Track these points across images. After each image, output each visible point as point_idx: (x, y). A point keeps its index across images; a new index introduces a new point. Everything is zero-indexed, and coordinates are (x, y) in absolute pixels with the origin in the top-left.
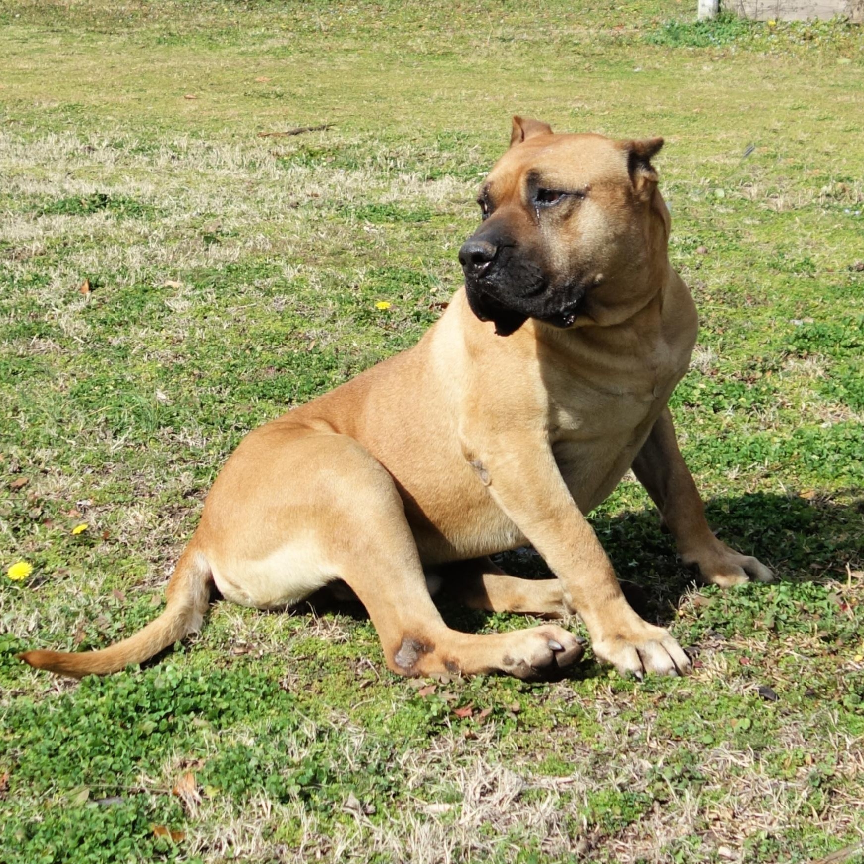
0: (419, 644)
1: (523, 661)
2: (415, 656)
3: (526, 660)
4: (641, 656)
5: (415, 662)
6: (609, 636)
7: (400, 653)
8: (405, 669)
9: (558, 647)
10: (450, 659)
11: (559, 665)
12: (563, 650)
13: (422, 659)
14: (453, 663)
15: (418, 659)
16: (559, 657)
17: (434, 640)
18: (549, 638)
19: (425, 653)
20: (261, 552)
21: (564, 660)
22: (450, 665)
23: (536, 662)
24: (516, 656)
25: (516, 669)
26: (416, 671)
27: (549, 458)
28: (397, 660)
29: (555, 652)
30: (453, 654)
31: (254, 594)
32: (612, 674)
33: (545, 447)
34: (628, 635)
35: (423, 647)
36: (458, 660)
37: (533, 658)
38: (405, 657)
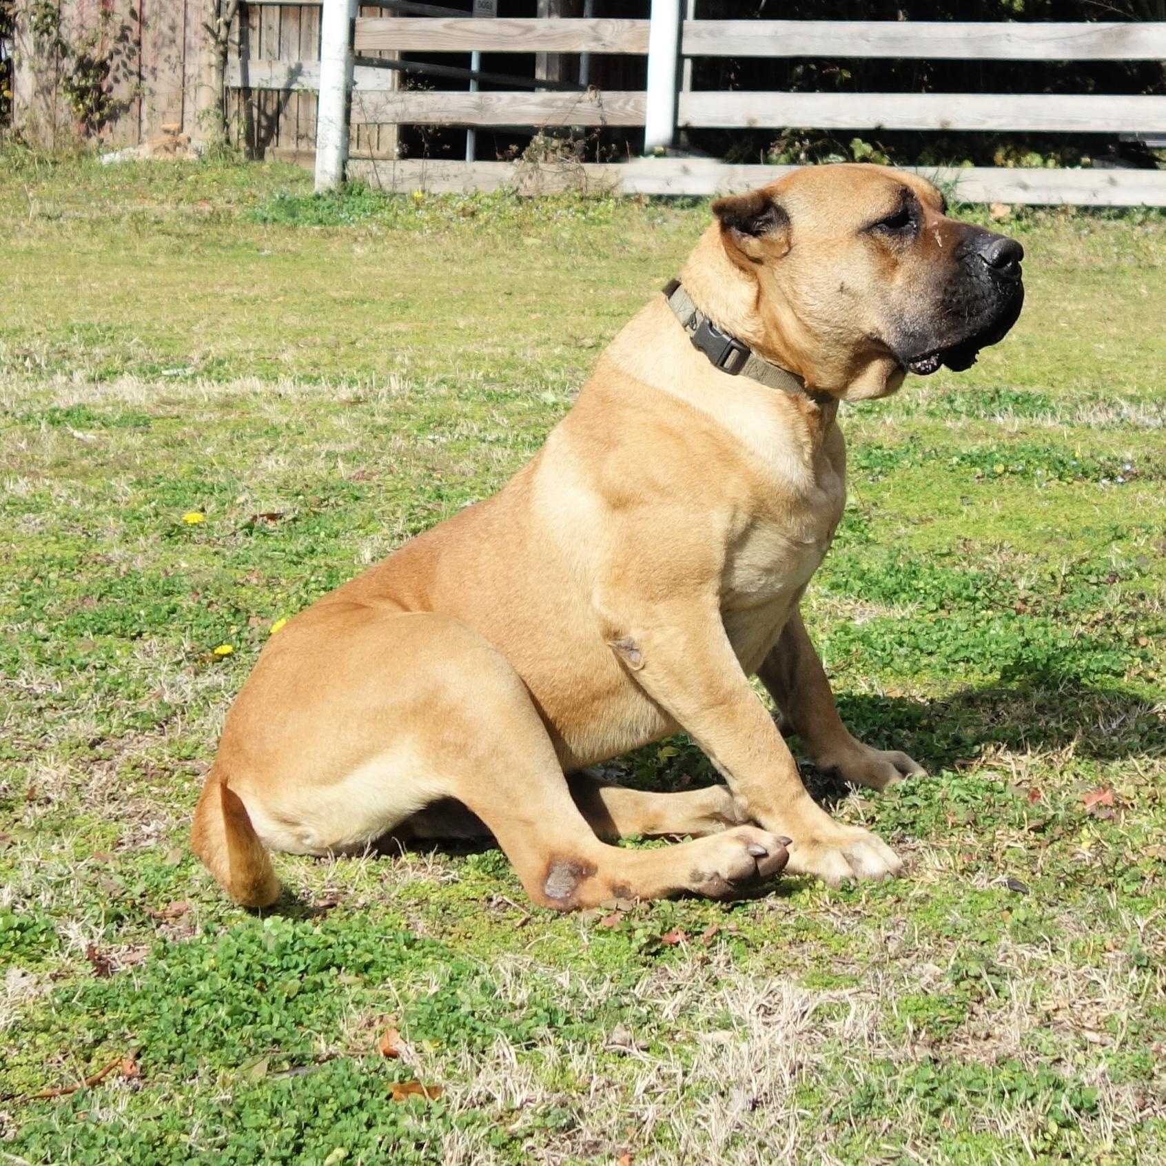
0: (577, 865)
1: (717, 874)
2: (572, 881)
3: (720, 872)
4: (850, 860)
5: (573, 890)
7: (550, 882)
8: (561, 900)
9: (760, 850)
10: (619, 882)
11: (762, 874)
12: (766, 855)
13: (581, 886)
14: (623, 887)
15: (577, 887)
16: (763, 863)
17: (594, 861)
18: (748, 842)
19: (584, 877)
21: (766, 867)
22: (620, 891)
23: (734, 873)
24: (707, 868)
25: (707, 886)
26: (575, 901)
27: (720, 630)
28: (548, 891)
29: (757, 857)
30: (621, 876)
32: (820, 884)
33: (716, 615)
34: (824, 839)
35: (582, 871)
36: (629, 883)
37: (732, 868)
38: (557, 887)
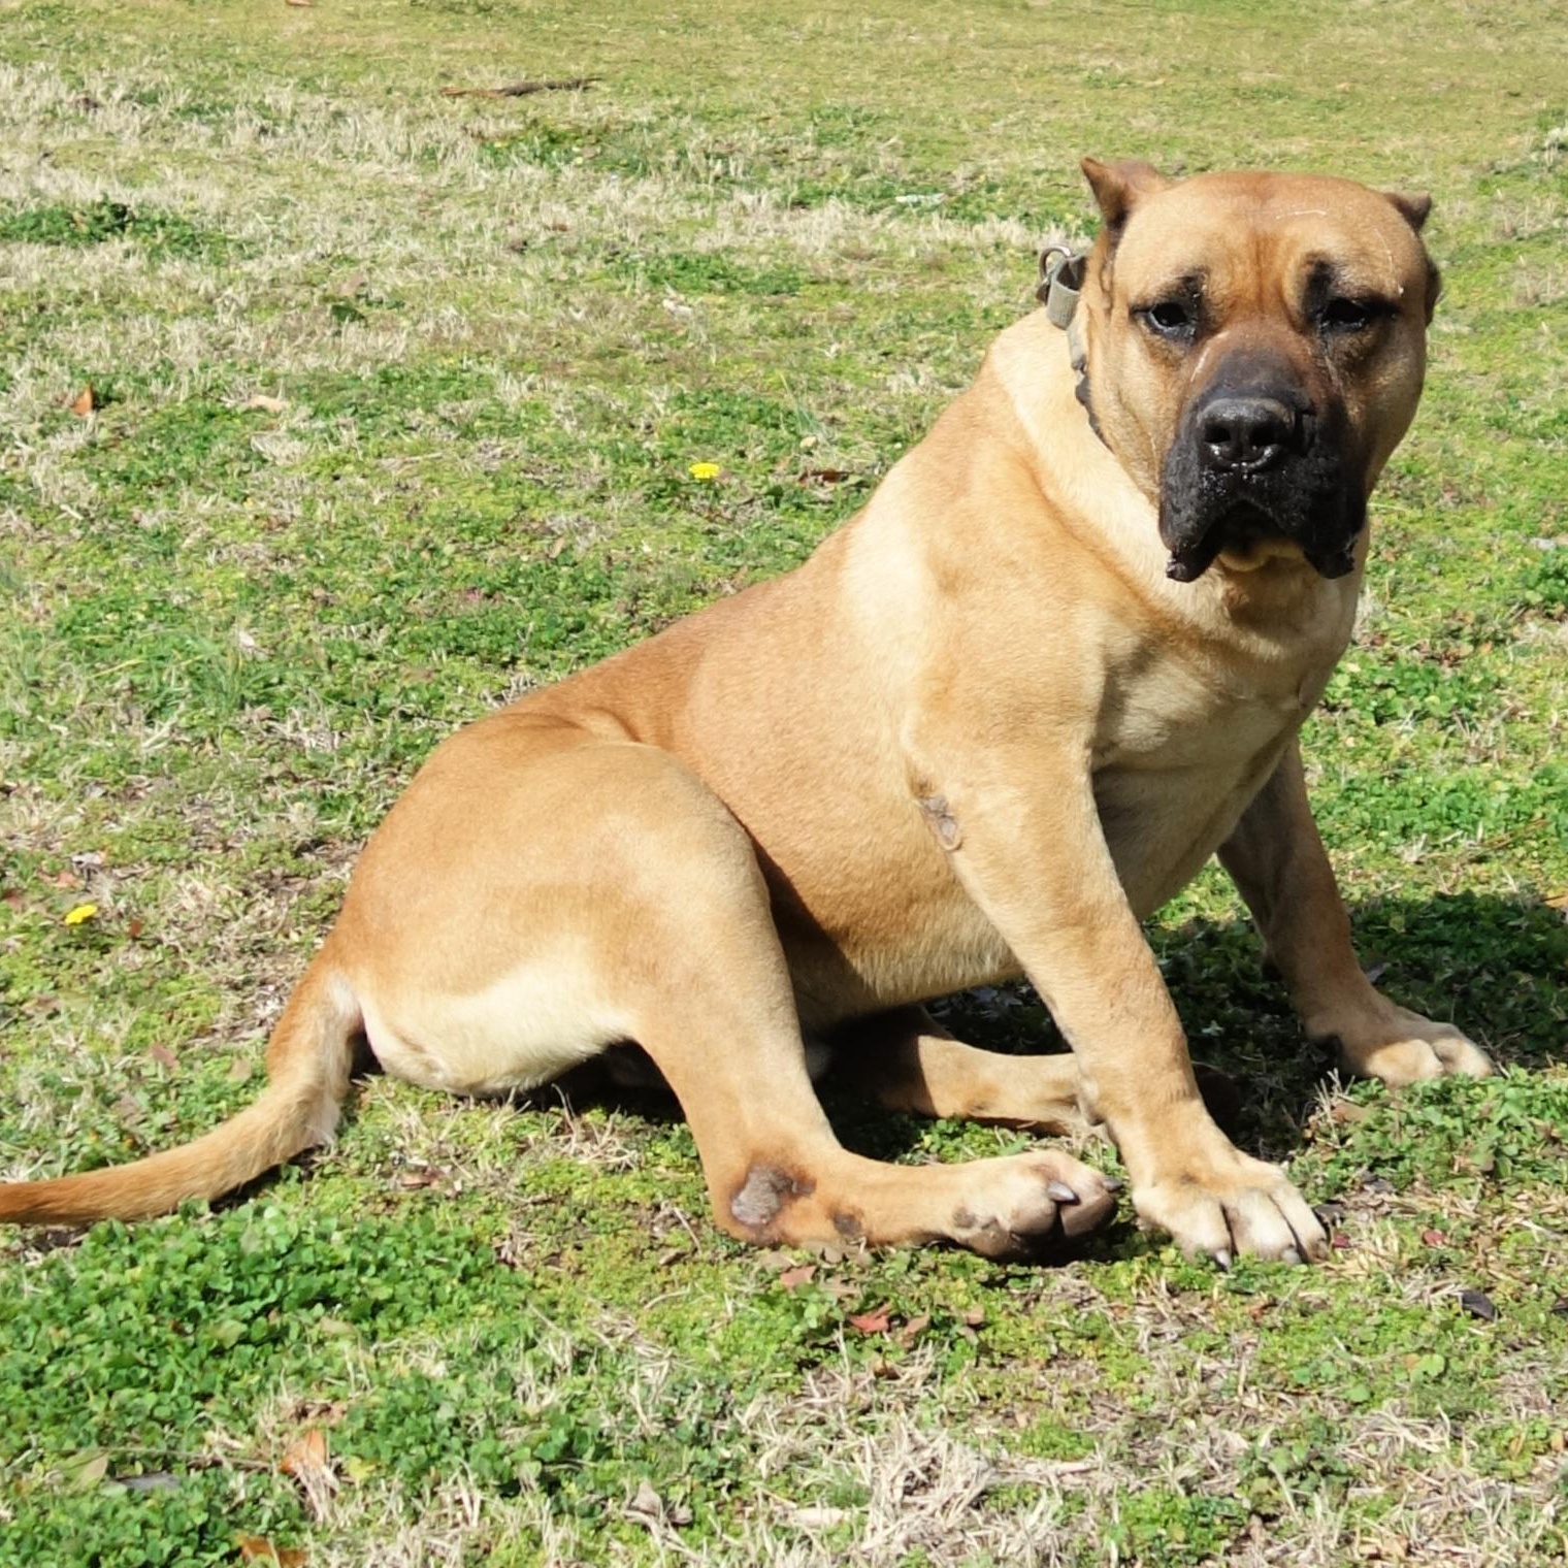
0: (784, 1177)
1: (995, 1221)
2: (773, 1201)
3: (1000, 1219)
4: (1229, 1222)
5: (774, 1215)
6: (1168, 1175)
7: (743, 1196)
8: (752, 1227)
9: (1067, 1195)
10: (845, 1210)
11: (1067, 1231)
12: (1076, 1201)
13: (787, 1209)
14: (851, 1218)
15: (780, 1210)
16: (1069, 1214)
17: (812, 1173)
18: (1049, 1176)
19: (795, 1197)
20: (471, 979)
21: (1077, 1221)
22: (845, 1223)
23: (1021, 1224)
24: (981, 1210)
25: (979, 1237)
26: (773, 1233)
27: (1087, 804)
28: (736, 1210)
29: (1060, 1204)
30: (852, 1200)
31: (450, 1066)
32: (1168, 1254)
35: (790, 1185)
36: (862, 1213)
37: (1016, 1215)
38: (752, 1204)
